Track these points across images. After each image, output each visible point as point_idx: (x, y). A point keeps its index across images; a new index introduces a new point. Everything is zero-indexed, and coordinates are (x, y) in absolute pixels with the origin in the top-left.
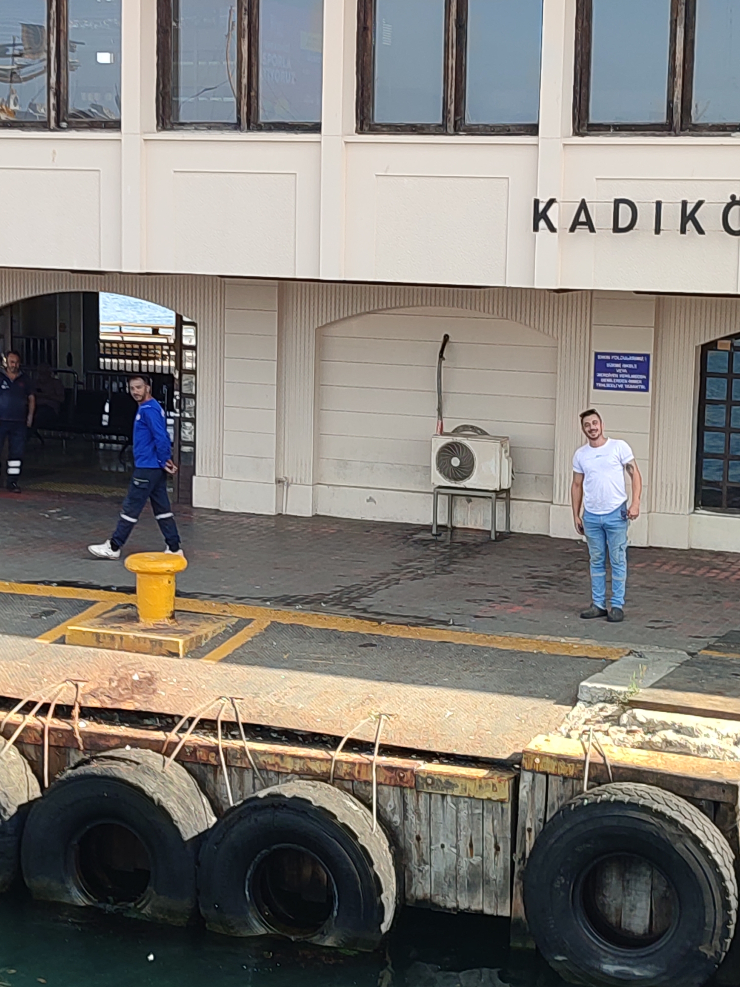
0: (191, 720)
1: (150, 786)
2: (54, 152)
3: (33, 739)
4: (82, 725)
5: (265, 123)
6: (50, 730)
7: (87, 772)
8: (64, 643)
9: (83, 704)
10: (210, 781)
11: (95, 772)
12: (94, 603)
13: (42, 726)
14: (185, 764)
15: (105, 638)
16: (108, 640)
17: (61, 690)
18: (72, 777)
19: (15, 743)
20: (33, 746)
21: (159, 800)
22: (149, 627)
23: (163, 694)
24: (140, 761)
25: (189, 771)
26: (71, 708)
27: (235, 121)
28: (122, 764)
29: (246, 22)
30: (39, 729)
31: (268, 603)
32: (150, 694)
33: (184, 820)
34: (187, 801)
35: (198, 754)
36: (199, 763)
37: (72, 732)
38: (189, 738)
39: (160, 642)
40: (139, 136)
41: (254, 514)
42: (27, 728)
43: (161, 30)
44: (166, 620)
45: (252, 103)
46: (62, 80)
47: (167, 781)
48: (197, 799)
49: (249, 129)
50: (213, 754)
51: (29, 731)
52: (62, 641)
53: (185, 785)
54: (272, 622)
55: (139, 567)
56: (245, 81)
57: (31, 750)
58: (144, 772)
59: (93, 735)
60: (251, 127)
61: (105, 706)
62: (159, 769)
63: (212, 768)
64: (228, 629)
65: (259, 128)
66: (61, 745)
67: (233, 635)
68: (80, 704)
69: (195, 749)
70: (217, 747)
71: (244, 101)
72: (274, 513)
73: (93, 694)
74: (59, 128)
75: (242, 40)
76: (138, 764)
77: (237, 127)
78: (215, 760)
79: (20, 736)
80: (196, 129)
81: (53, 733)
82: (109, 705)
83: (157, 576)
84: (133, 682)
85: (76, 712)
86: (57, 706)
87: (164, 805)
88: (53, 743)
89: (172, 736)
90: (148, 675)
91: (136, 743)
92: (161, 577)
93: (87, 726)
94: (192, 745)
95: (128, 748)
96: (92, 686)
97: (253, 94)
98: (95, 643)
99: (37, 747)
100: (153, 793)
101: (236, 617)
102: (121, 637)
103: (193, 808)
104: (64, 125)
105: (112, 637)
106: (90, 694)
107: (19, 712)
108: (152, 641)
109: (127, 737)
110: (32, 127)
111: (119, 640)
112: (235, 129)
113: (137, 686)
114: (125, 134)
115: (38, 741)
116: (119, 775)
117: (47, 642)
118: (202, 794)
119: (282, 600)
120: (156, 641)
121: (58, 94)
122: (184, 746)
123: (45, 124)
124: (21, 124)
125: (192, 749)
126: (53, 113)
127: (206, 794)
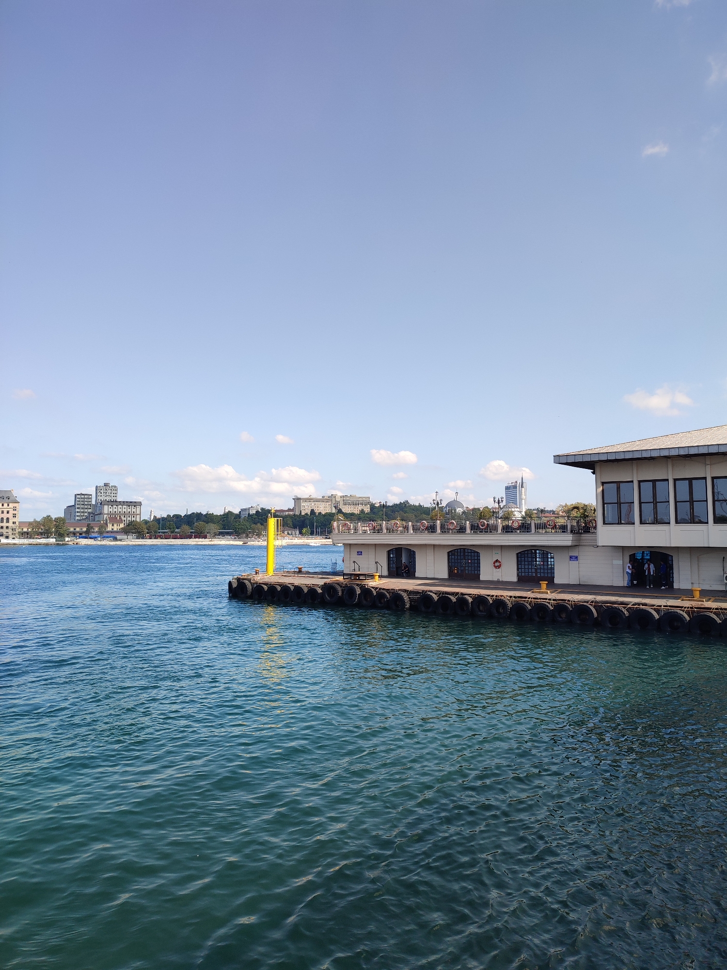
52: (683, 600)
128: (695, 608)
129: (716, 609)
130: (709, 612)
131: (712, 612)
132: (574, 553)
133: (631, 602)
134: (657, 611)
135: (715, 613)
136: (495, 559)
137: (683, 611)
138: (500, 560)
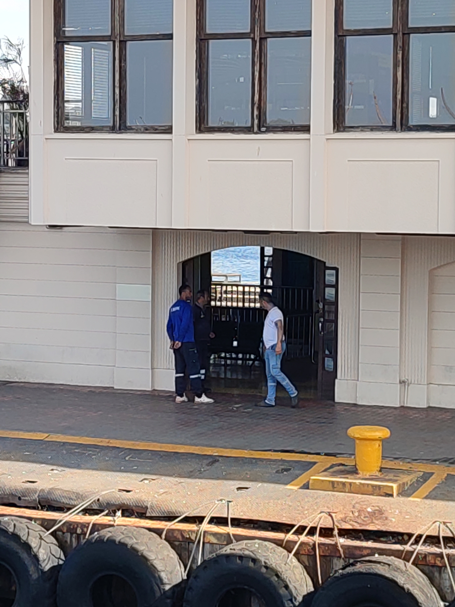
0: (420, 536)
1: (401, 580)
2: (259, 148)
3: (306, 551)
4: (342, 541)
5: (414, 126)
6: (319, 544)
7: (356, 570)
8: (308, 488)
9: (340, 527)
10: (436, 577)
11: (361, 570)
12: (315, 463)
13: (313, 542)
14: (418, 566)
15: (338, 485)
16: (341, 486)
17: (320, 518)
18: (345, 574)
19: (294, 555)
20: (306, 556)
21: (408, 590)
22: (366, 477)
23: (394, 520)
24: (390, 563)
25: (422, 571)
26: (332, 530)
27: (391, 124)
28: (379, 565)
29: (400, 56)
30: (311, 544)
31: (437, 463)
32: (384, 520)
33: (425, 602)
34: (425, 590)
35: (428, 559)
36: (428, 565)
37: (336, 545)
38: (420, 548)
39: (379, 487)
40: (323, 136)
41: (383, 406)
42: (302, 544)
43: (337, 62)
44: (377, 473)
45: (403, 111)
46: (262, 98)
47: (410, 577)
48: (430, 589)
49: (402, 130)
50: (439, 559)
51: (304, 546)
52: (306, 487)
53: (421, 580)
54: (448, 474)
55: (360, 435)
56: (399, 97)
57: (305, 559)
58: (395, 571)
59: (351, 547)
60: (403, 129)
61: (355, 528)
62: (404, 569)
63: (438, 569)
64: (419, 479)
65: (409, 129)
66: (327, 554)
67: (424, 483)
68: (337, 527)
69: (425, 556)
70: (442, 553)
71: (399, 111)
72: (398, 406)
73: (344, 520)
74: (260, 132)
75: (398, 68)
76: (389, 565)
77: (393, 128)
78: (441, 562)
79: (298, 550)
80: (362, 131)
81: (322, 546)
82: (358, 527)
83: (371, 441)
84: (369, 513)
85: (336, 532)
86: (321, 528)
87: (412, 592)
88: (322, 554)
89: (408, 547)
90: (377, 508)
91: (382, 552)
92: (374, 442)
93: (345, 542)
94: (423, 553)
95: (377, 555)
96: (342, 516)
97: (405, 105)
98: (331, 489)
99: (309, 557)
100: (404, 584)
101: (420, 471)
102: (350, 484)
103: (429, 595)
104: (263, 129)
105: (344, 484)
106: (342, 520)
107: (294, 533)
108: (373, 486)
109: (375, 548)
110: (240, 131)
111: (349, 486)
112: (391, 130)
113: (372, 515)
114: (313, 135)
115: (310, 552)
116: (379, 572)
117: (295, 488)
118: (433, 586)
119: (445, 461)
120: (376, 486)
121: (259, 108)
122: (418, 554)
123: (249, 129)
124: (232, 130)
125: (423, 556)
126: (256, 121)
127: (434, 586)
128: (343, 533)
130: (398, 554)
131: (404, 556)
133: (80, 497)
134: (180, 544)
135: (421, 561)
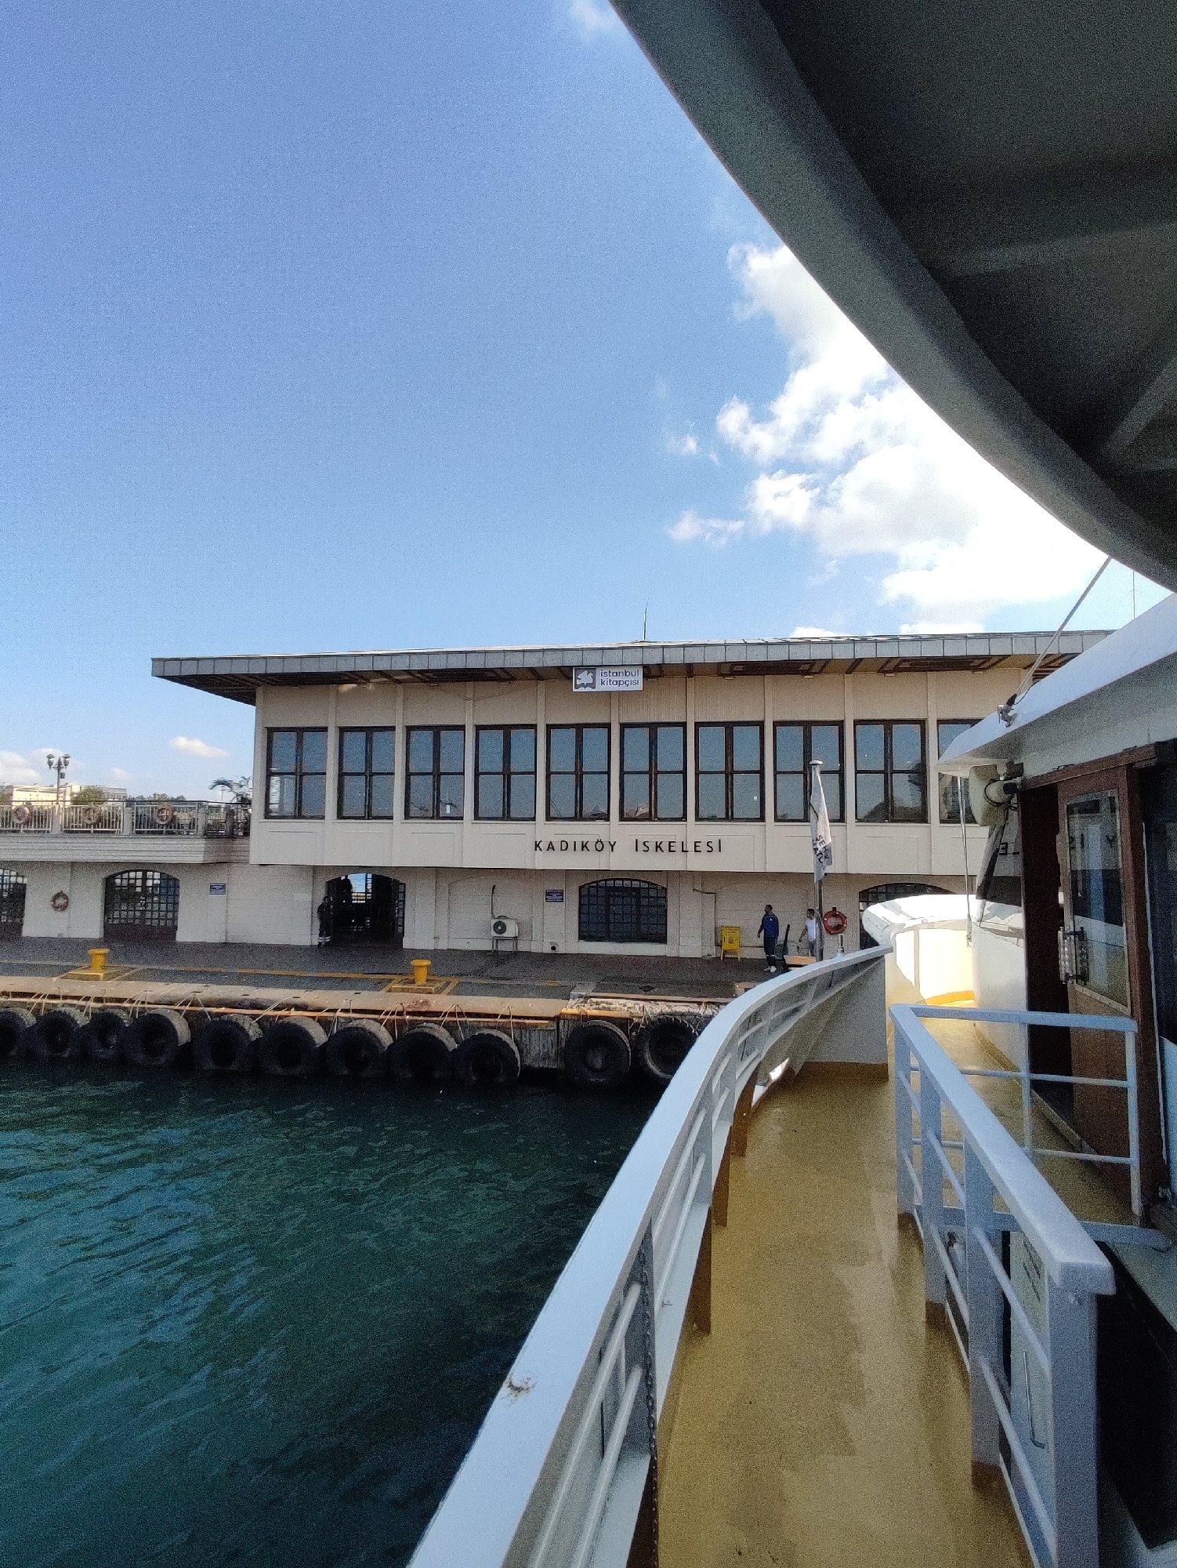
0: (446, 1013)
1: (437, 1035)
3: (390, 1023)
5: (442, 817)
6: (396, 1020)
8: (390, 992)
10: (455, 1032)
11: (418, 1031)
12: (394, 979)
15: (405, 989)
17: (397, 1007)
19: (384, 1026)
21: (439, 1039)
22: (419, 985)
23: (433, 1006)
25: (447, 1030)
28: (426, 1028)
29: (436, 785)
30: (392, 1020)
31: (453, 976)
32: (428, 1006)
33: (448, 1045)
34: (449, 1039)
35: (450, 1024)
36: (450, 1027)
37: (404, 1020)
38: (447, 1018)
40: (399, 821)
44: (425, 983)
45: (437, 810)
47: (441, 1033)
49: (436, 819)
51: (388, 1021)
53: (447, 1034)
54: (458, 982)
55: (416, 964)
56: (435, 803)
57: (389, 1027)
58: (434, 1031)
59: (412, 1020)
62: (439, 1030)
63: (455, 1028)
64: (445, 985)
66: (401, 1025)
67: (447, 987)
68: (405, 1010)
70: (456, 1021)
75: (435, 790)
76: (431, 1028)
77: (431, 818)
78: (456, 1025)
79: (385, 1023)
80: (417, 819)
82: (415, 1010)
85: (404, 1013)
86: (397, 1011)
87: (441, 1041)
88: (398, 1025)
89: (440, 1018)
90: (425, 1000)
92: (423, 968)
93: (409, 1018)
95: (425, 1023)
96: (408, 1005)
97: (438, 807)
98: (402, 991)
101: (445, 981)
103: (450, 1042)
105: (408, 989)
107: (383, 1015)
109: (424, 1020)
110: (362, 819)
111: (411, 990)
113: (423, 1003)
114: (394, 821)
116: (427, 1032)
117: (384, 992)
118: (453, 1037)
119: (456, 975)
120: (424, 989)
122: (445, 1021)
123: (368, 818)
125: (448, 1022)
126: (367, 814)
128: (409, 1013)
129: (452, 1014)
130: (435, 1022)
131: (439, 1023)
132: (218, 878)
133: (272, 1002)
134: (325, 1023)
135: (447, 1026)
136: (55, 891)
137: (380, 1021)
138: (66, 891)
